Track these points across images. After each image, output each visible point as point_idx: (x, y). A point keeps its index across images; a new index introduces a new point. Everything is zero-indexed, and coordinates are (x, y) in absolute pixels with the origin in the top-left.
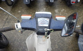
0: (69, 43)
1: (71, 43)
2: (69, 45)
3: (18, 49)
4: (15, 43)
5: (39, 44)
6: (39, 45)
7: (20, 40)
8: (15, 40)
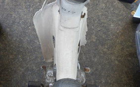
0: (118, 34)
1: (120, 34)
2: (117, 37)
3: (20, 39)
4: (15, 28)
5: (62, 28)
6: (61, 30)
7: (24, 23)
8: (14, 22)
